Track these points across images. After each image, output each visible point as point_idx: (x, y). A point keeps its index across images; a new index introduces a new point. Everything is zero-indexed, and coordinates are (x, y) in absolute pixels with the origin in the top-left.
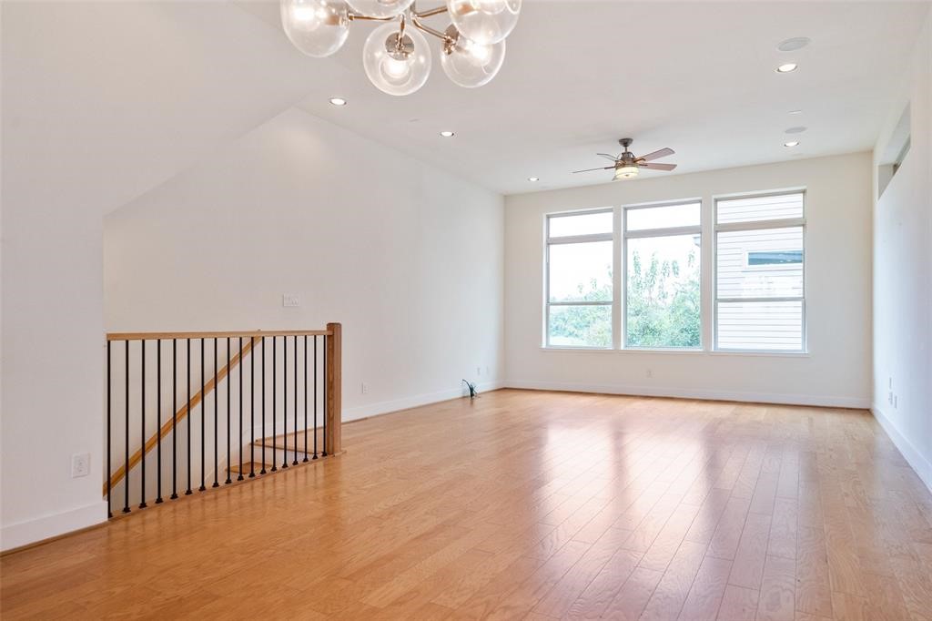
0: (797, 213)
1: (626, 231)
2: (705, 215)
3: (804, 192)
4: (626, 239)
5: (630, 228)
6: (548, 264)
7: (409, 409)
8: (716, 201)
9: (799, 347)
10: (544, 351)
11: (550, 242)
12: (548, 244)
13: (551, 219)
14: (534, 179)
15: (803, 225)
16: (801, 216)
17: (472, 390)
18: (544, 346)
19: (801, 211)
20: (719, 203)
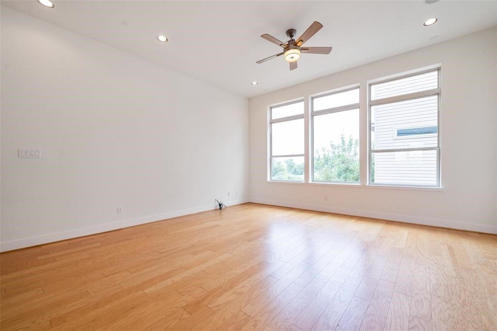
0: (434, 86)
1: (312, 111)
2: (362, 96)
3: (438, 69)
4: (312, 116)
5: (315, 110)
6: (271, 135)
7: (164, 220)
8: (370, 85)
9: (435, 183)
10: (269, 183)
11: (272, 122)
12: (271, 123)
13: (273, 109)
14: (255, 83)
15: (438, 94)
16: (436, 87)
17: (220, 205)
18: (268, 180)
19: (437, 84)
20: (373, 87)
